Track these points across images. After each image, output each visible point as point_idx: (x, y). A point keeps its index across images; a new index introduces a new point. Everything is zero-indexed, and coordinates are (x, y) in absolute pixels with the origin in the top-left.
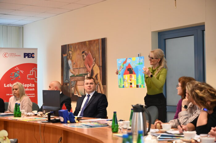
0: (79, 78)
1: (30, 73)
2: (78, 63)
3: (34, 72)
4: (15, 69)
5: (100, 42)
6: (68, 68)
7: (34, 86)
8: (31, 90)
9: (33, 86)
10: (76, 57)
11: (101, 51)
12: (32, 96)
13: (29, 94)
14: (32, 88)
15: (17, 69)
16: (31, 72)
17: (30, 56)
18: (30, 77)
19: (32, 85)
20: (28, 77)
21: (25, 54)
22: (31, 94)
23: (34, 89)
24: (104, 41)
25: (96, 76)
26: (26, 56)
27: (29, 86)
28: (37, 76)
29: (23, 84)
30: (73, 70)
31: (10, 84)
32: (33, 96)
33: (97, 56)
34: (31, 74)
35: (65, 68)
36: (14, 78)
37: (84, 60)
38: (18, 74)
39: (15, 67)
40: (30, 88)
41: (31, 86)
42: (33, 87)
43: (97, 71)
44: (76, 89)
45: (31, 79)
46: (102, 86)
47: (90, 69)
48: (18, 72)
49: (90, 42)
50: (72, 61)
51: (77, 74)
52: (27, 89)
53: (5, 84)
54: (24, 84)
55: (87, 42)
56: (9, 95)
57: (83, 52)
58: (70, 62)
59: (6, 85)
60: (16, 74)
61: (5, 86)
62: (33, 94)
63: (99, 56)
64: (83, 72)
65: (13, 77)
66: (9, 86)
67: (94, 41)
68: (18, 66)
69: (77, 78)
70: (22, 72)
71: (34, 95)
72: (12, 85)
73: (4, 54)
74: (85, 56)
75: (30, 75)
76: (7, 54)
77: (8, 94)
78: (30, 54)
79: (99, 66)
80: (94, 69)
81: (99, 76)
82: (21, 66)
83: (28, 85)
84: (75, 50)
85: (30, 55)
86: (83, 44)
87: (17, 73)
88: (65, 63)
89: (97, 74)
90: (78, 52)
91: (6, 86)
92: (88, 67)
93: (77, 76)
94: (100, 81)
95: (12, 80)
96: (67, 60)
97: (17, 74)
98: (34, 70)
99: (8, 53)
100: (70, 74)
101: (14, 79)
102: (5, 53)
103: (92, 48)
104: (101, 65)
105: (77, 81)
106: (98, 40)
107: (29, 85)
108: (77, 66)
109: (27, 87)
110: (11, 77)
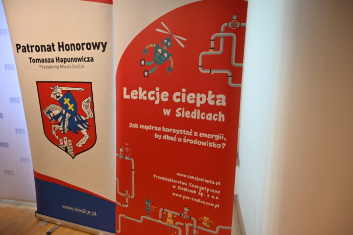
1: (212, 44)
3: (228, 40)
4: (158, 30)
7: (224, 104)
8: (210, 117)
9: (218, 104)
12: (214, 145)
13: (201, 135)
14: (214, 109)
15: (164, 29)
16: (217, 40)
18: (210, 62)
19: (215, 99)
20: (200, 63)
22: (209, 136)
23: (221, 117)
27: (203, 102)
28: (240, 58)
29: (184, 90)
31: (141, 89)
32: (217, 142)
34: (216, 48)
36: (152, 67)
38: (167, 51)
39: (157, 24)
40: (205, 108)
41: (211, 103)
42: (221, 108)
45: (214, 72)
48: (166, 44)
52: (194, 112)
53: (125, 90)
54: (187, 93)
56: (136, 126)
59: (128, 93)
60: (160, 51)
61: (126, 97)
62: (217, 137)
65: (151, 63)
66: (136, 98)
68: (163, 19)
70: (180, 40)
71: (220, 142)
72: (145, 92)
75: (211, 52)
77: (133, 123)
82: (178, 18)
83: (200, 99)
87: (162, 46)
91: (128, 97)
95: (146, 74)
97: (163, 51)
98: (227, 30)
101: (154, 70)
107: (203, 96)
109: (198, 105)
110: (143, 63)
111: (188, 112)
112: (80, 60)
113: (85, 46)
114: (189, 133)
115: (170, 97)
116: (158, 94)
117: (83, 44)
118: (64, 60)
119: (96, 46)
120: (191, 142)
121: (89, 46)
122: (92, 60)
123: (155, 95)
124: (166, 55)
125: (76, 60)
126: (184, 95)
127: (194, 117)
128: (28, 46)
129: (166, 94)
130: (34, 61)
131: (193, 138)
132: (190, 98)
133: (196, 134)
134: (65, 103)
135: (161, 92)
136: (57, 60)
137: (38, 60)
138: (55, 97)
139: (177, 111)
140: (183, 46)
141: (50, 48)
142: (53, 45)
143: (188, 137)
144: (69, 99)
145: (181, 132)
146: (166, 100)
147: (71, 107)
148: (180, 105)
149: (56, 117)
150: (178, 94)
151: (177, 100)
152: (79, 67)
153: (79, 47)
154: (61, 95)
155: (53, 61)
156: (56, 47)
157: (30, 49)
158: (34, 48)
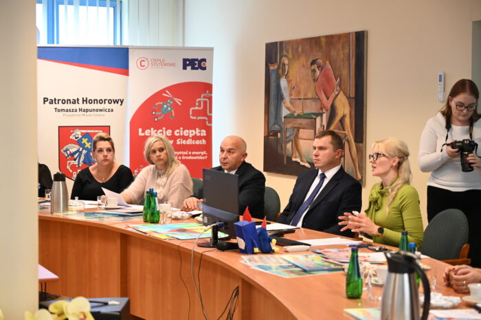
0: (304, 122)
1: (197, 104)
2: (302, 87)
3: (205, 102)
4: (164, 95)
5: (353, 39)
6: (280, 97)
7: (205, 135)
8: (198, 142)
9: (202, 135)
10: (297, 74)
11: (353, 61)
12: (201, 158)
13: (193, 153)
14: (200, 138)
15: (168, 94)
16: (200, 102)
17: (197, 66)
18: (196, 113)
19: (200, 132)
20: (191, 114)
21: (185, 60)
22: (198, 153)
23: (204, 142)
24: (360, 37)
25: (342, 121)
26: (189, 65)
27: (193, 134)
28: (211, 112)
29: (181, 128)
30: (291, 103)
31: (152, 129)
32: (202, 156)
33: (345, 72)
34: (199, 106)
35: (273, 96)
36: (160, 115)
37: (315, 80)
39: (163, 91)
40: (195, 138)
41: (198, 134)
42: (204, 137)
43: (344, 108)
44: (296, 146)
45: (199, 118)
46: (353, 144)
47: (328, 104)
48: (169, 103)
49: (330, 39)
50: (289, 82)
51: (298, 112)
52: (188, 141)
53: (140, 130)
54: (183, 130)
55: (323, 40)
57: (313, 63)
58: (283, 83)
59: (143, 132)
60: (165, 106)
61: (141, 134)
62: (203, 153)
63: (348, 72)
64: (312, 108)
65: (160, 113)
67: (339, 36)
68: (168, 88)
69: (299, 121)
70: (178, 101)
71: (204, 155)
72: (155, 131)
73: (140, 61)
74: (318, 72)
75: (197, 108)
76: (146, 62)
78: (197, 60)
79: (349, 98)
80: (337, 103)
81: (347, 120)
82: (176, 89)
83: (192, 133)
84: (296, 55)
85: (197, 62)
86: (314, 42)
87: (167, 104)
88: (273, 85)
89: (344, 116)
90: (302, 60)
91: (143, 134)
92: (323, 97)
93: (299, 116)
94: (349, 133)
95: (156, 120)
96: (278, 78)
97: (167, 107)
98: (204, 97)
99: (147, 59)
100: (285, 112)
101: (161, 118)
102: (141, 59)
103: (333, 53)
104: (353, 95)
105: (298, 129)
106: (347, 35)
107: (193, 131)
108: (299, 93)
109: (191, 136)
110: (154, 113)
111: (185, 141)
112: (101, 110)
113: (107, 102)
114: (186, 153)
115: (173, 133)
116: (164, 131)
117: (105, 100)
118: (87, 111)
119: (116, 101)
120: (187, 158)
121: (110, 101)
122: (112, 110)
123: (163, 133)
124: (169, 109)
125: (97, 110)
126: (181, 132)
127: (188, 143)
128: (55, 100)
129: (170, 131)
130: (59, 111)
131: (188, 155)
132: (186, 133)
133: (190, 153)
134: (83, 142)
135: (166, 130)
136: (80, 110)
137: (63, 110)
138: (74, 138)
139: (178, 141)
140: (180, 104)
141: (75, 102)
142: (78, 100)
143: (185, 155)
144: (87, 139)
145: (180, 153)
146: (170, 135)
147: (88, 145)
148: (180, 137)
149: (72, 155)
150: (178, 131)
151: (177, 135)
152: (99, 115)
153: (101, 102)
154: (80, 137)
155: (76, 111)
156: (81, 101)
157: (57, 102)
158: (60, 102)
